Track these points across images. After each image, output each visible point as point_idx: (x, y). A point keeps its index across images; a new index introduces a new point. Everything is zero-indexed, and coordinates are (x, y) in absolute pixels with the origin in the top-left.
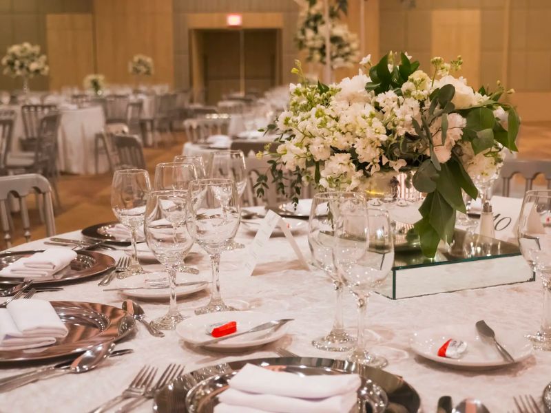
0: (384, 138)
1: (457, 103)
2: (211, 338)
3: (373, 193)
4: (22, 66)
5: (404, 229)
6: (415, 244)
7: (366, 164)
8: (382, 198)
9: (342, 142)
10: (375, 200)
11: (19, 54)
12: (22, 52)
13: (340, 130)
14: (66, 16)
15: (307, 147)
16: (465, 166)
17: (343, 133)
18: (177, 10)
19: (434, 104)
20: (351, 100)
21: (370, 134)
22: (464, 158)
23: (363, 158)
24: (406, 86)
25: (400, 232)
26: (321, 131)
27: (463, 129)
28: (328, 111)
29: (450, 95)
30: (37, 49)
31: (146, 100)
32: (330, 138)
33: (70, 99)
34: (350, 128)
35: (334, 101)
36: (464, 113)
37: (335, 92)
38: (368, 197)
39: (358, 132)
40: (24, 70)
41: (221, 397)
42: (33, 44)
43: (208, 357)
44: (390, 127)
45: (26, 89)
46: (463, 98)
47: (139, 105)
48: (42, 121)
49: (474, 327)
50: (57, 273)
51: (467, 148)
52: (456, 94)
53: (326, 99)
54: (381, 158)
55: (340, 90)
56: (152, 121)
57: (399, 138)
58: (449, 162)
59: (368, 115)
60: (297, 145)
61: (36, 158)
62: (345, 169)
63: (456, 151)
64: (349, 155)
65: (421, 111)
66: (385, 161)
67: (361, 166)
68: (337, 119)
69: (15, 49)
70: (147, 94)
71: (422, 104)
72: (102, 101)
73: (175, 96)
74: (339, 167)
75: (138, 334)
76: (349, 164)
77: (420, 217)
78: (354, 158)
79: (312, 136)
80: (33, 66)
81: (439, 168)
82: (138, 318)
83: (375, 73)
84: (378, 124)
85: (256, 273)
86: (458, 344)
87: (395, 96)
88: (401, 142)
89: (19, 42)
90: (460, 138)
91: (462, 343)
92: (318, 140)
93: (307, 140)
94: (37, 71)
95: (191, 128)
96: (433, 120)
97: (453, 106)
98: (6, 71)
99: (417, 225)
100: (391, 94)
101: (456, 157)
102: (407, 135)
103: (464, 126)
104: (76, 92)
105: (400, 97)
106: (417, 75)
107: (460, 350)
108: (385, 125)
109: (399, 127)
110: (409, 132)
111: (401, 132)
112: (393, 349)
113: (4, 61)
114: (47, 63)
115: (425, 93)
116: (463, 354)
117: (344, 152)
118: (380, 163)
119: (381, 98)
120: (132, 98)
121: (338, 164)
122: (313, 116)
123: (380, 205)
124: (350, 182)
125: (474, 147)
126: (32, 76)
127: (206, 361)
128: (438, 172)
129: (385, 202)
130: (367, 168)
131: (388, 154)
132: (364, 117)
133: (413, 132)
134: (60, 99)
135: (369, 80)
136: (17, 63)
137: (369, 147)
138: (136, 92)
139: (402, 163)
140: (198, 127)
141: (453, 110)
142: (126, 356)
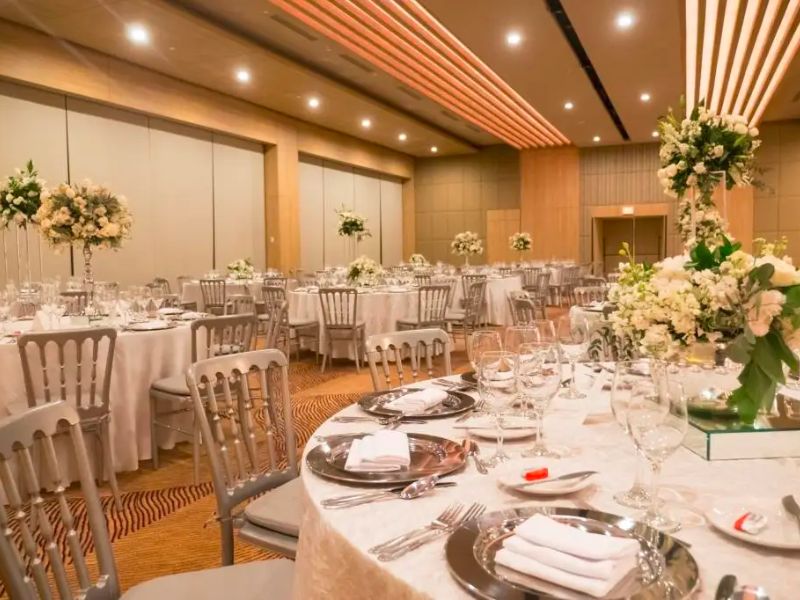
0: (697, 312)
1: (775, 280)
2: (524, 481)
3: (692, 360)
4: (464, 248)
5: (724, 394)
6: (736, 409)
7: (683, 334)
8: (701, 366)
9: (660, 314)
10: (695, 367)
11: (463, 240)
12: (465, 238)
13: (658, 304)
14: (502, 212)
15: (629, 317)
16: (785, 340)
17: (662, 307)
18: (582, 204)
19: (752, 281)
20: (672, 277)
21: (684, 309)
22: (784, 332)
23: (679, 330)
24: (724, 265)
25: (720, 398)
26: (641, 304)
27: (783, 306)
28: (648, 287)
29: (769, 274)
30: (475, 236)
31: (554, 271)
32: (648, 311)
33: (497, 271)
34: (667, 302)
35: (654, 278)
36: (784, 290)
37: (656, 270)
38: (688, 365)
39: (673, 306)
40: (466, 251)
41: (505, 542)
42: (472, 233)
43: (515, 498)
44: (705, 302)
45: (467, 264)
46: (784, 276)
47: (548, 276)
48: (472, 287)
49: (779, 502)
50: (428, 409)
51: (787, 323)
52: (776, 273)
53: (648, 276)
54: (696, 330)
55: (661, 268)
56: (559, 288)
57: (712, 312)
58: (768, 336)
59: (682, 291)
60: (619, 316)
61: (466, 314)
62: (662, 339)
63: (775, 325)
64: (666, 326)
65: (739, 288)
66: (701, 332)
67: (678, 336)
68: (657, 294)
69: (461, 236)
70: (556, 267)
71: (740, 281)
72: (521, 272)
73: (578, 268)
74: (657, 336)
75: (467, 470)
76: (665, 334)
77: (738, 385)
78: (672, 330)
79: (633, 309)
80: (472, 248)
81: (754, 342)
82: (472, 455)
83: (695, 254)
84: (692, 299)
85: (587, 422)
86: (757, 518)
87: (712, 274)
88: (714, 316)
89: (464, 231)
90: (779, 313)
91: (761, 517)
92: (637, 313)
93: (628, 312)
94: (475, 251)
95: (580, 294)
96: (750, 296)
97: (771, 284)
98: (454, 251)
99: (735, 392)
100: (707, 272)
101: (775, 330)
102: (721, 309)
103: (784, 303)
104: (504, 266)
105: (717, 275)
106: (735, 256)
107: (759, 525)
108: (700, 301)
109: (712, 303)
110: (723, 307)
111: (715, 307)
112: (691, 513)
113: (453, 244)
114: (482, 245)
115: (742, 271)
116: (761, 530)
117: (663, 323)
118: (696, 335)
119: (698, 276)
120: (544, 270)
121: (656, 334)
122: (635, 292)
123: (699, 372)
124: (666, 351)
125: (793, 323)
126: (472, 254)
127: (512, 502)
128: (752, 345)
129: (705, 369)
130: (683, 338)
131: (704, 326)
132: (679, 293)
133: (728, 307)
134: (490, 272)
135: (690, 260)
136: (461, 245)
137: (684, 320)
138: (548, 266)
139: (719, 335)
140: (585, 294)
141: (771, 288)
142: (449, 489)
